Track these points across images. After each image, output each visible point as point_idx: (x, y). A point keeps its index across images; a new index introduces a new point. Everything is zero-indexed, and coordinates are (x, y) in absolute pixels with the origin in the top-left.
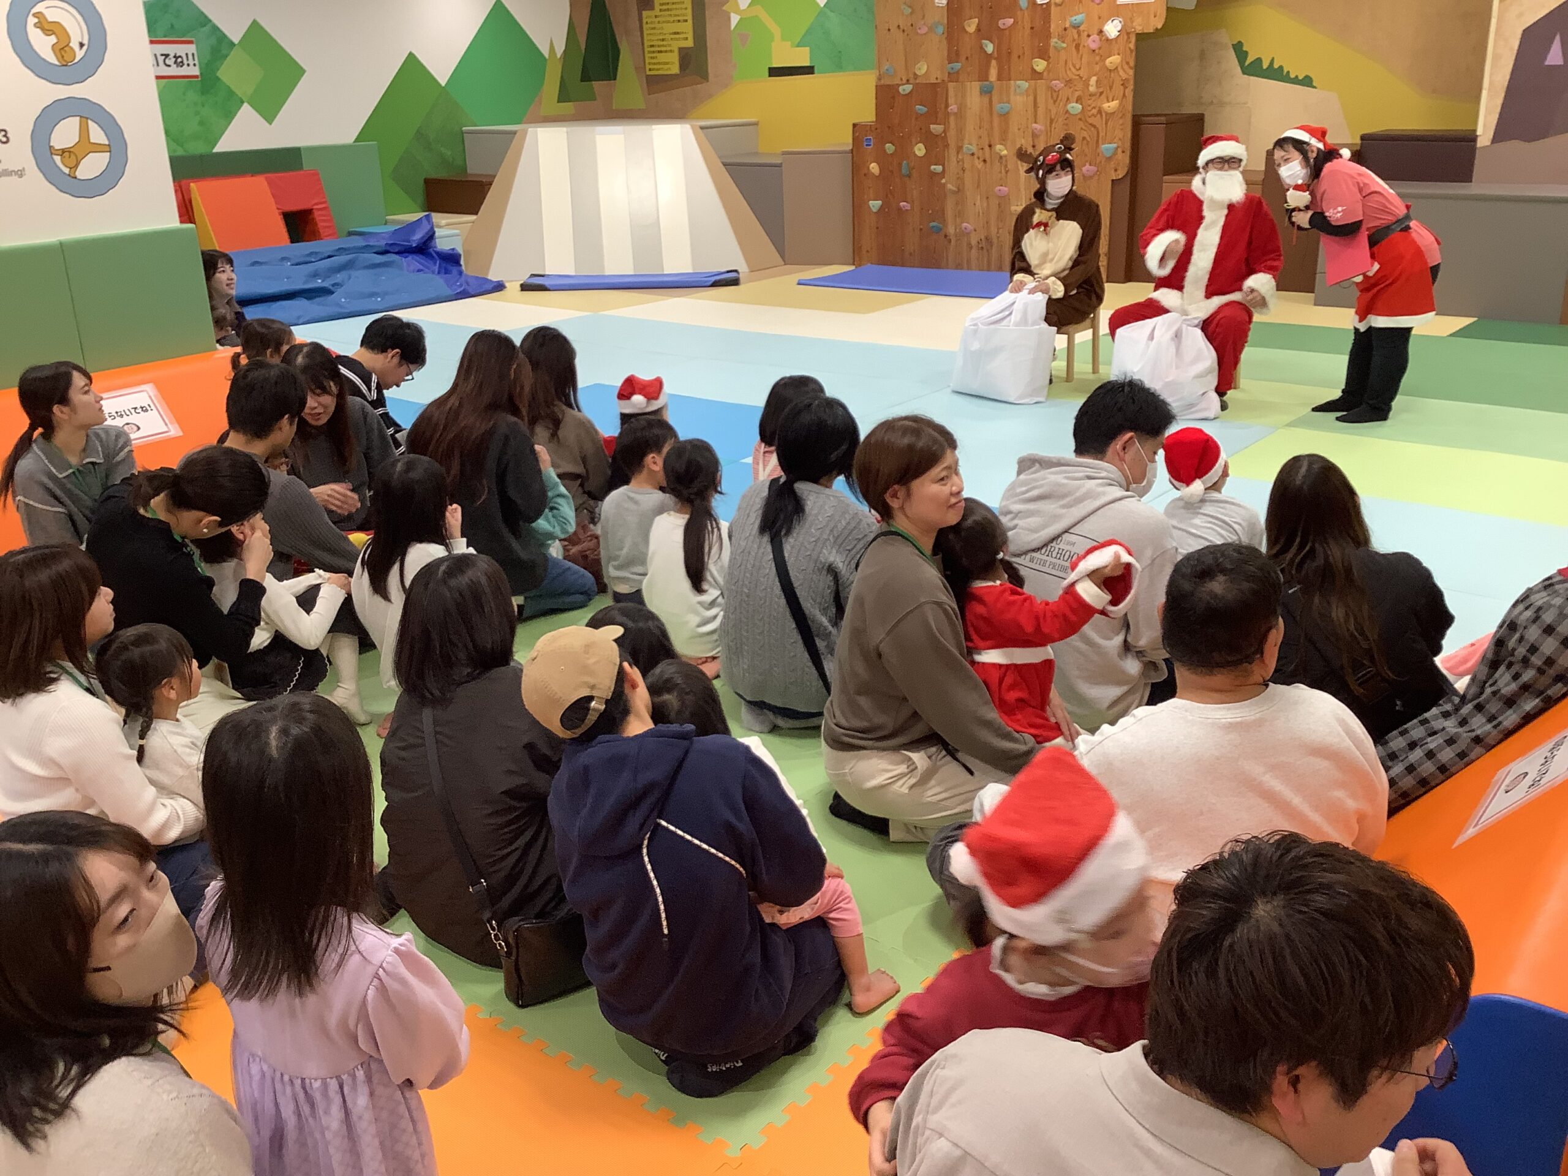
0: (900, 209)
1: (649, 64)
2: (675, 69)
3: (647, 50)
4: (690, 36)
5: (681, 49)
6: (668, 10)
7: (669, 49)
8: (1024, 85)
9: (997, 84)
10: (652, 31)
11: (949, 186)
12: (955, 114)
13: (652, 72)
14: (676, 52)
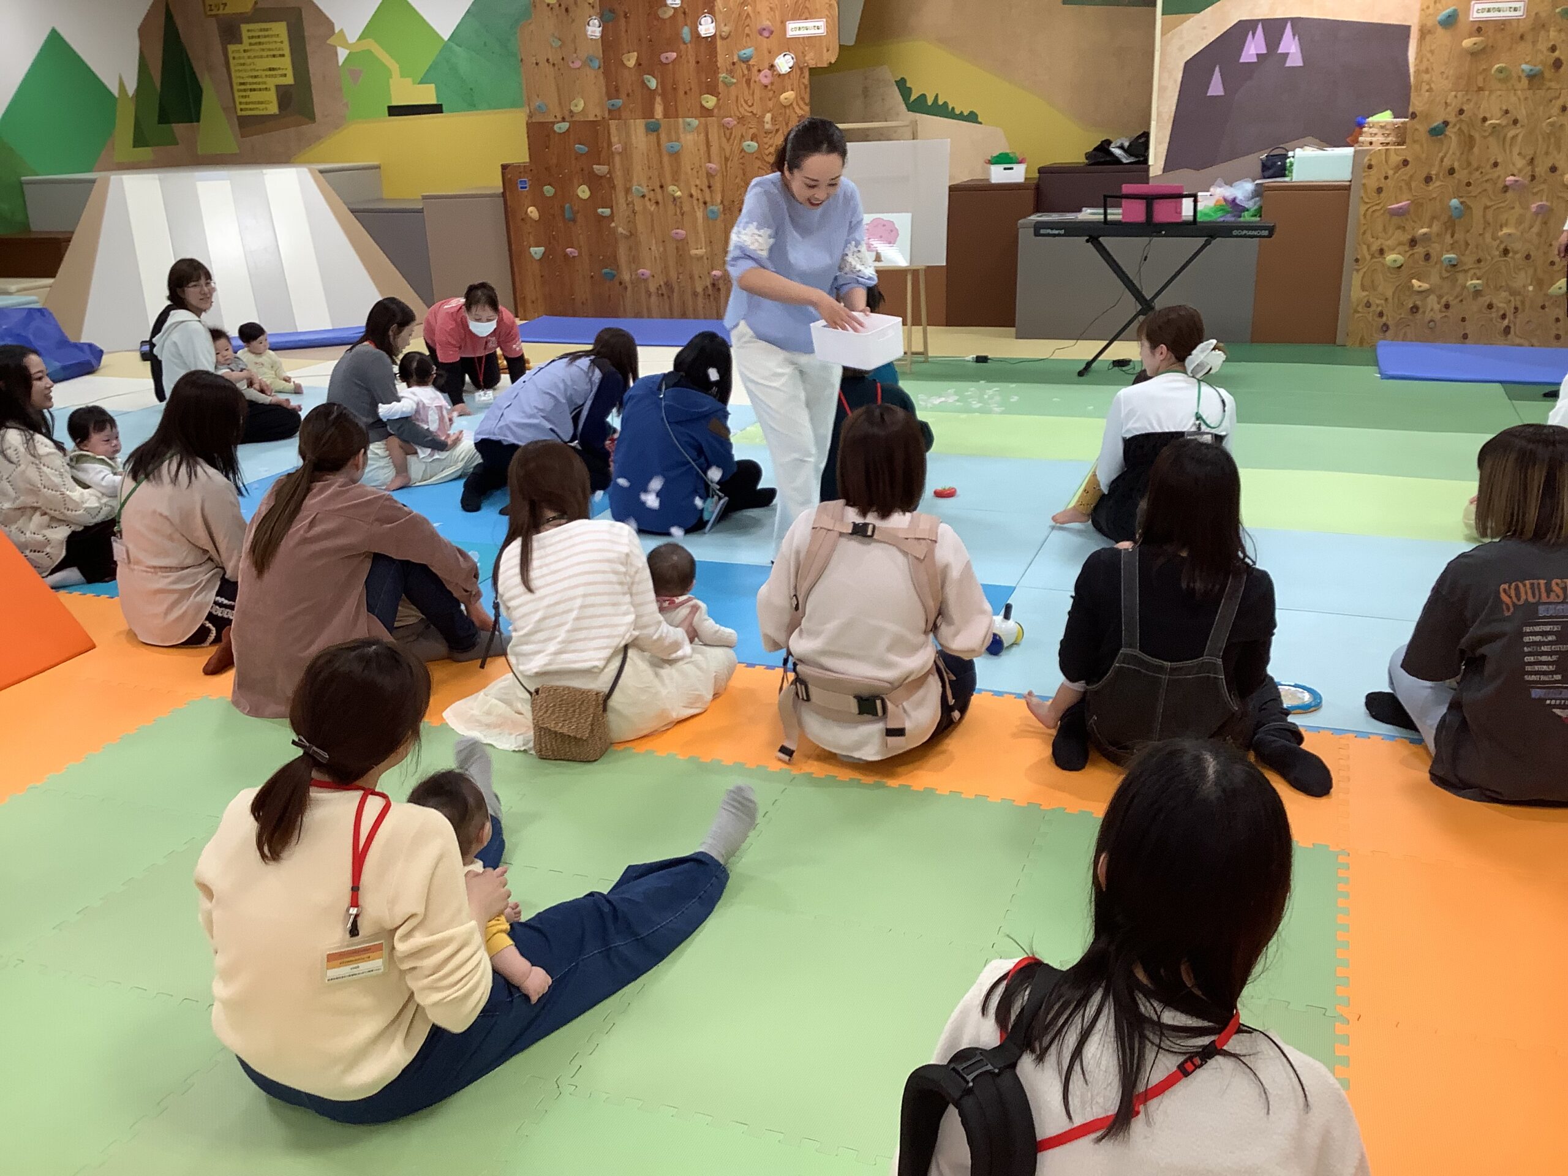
0: (566, 255)
1: (241, 103)
2: (273, 109)
3: (236, 87)
4: (290, 73)
5: (278, 87)
6: (260, 43)
7: (264, 86)
8: (695, 122)
9: (664, 122)
10: (240, 68)
11: (620, 230)
12: (619, 153)
13: (244, 113)
14: (273, 90)
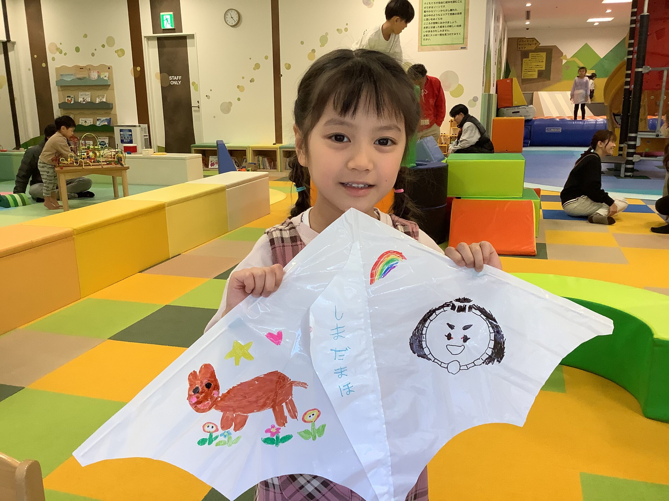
1: (524, 75)
2: (536, 76)
3: (523, 71)
4: (544, 67)
5: (538, 71)
6: (535, 58)
7: (534, 70)
10: (526, 65)
13: (524, 78)
14: (537, 71)
